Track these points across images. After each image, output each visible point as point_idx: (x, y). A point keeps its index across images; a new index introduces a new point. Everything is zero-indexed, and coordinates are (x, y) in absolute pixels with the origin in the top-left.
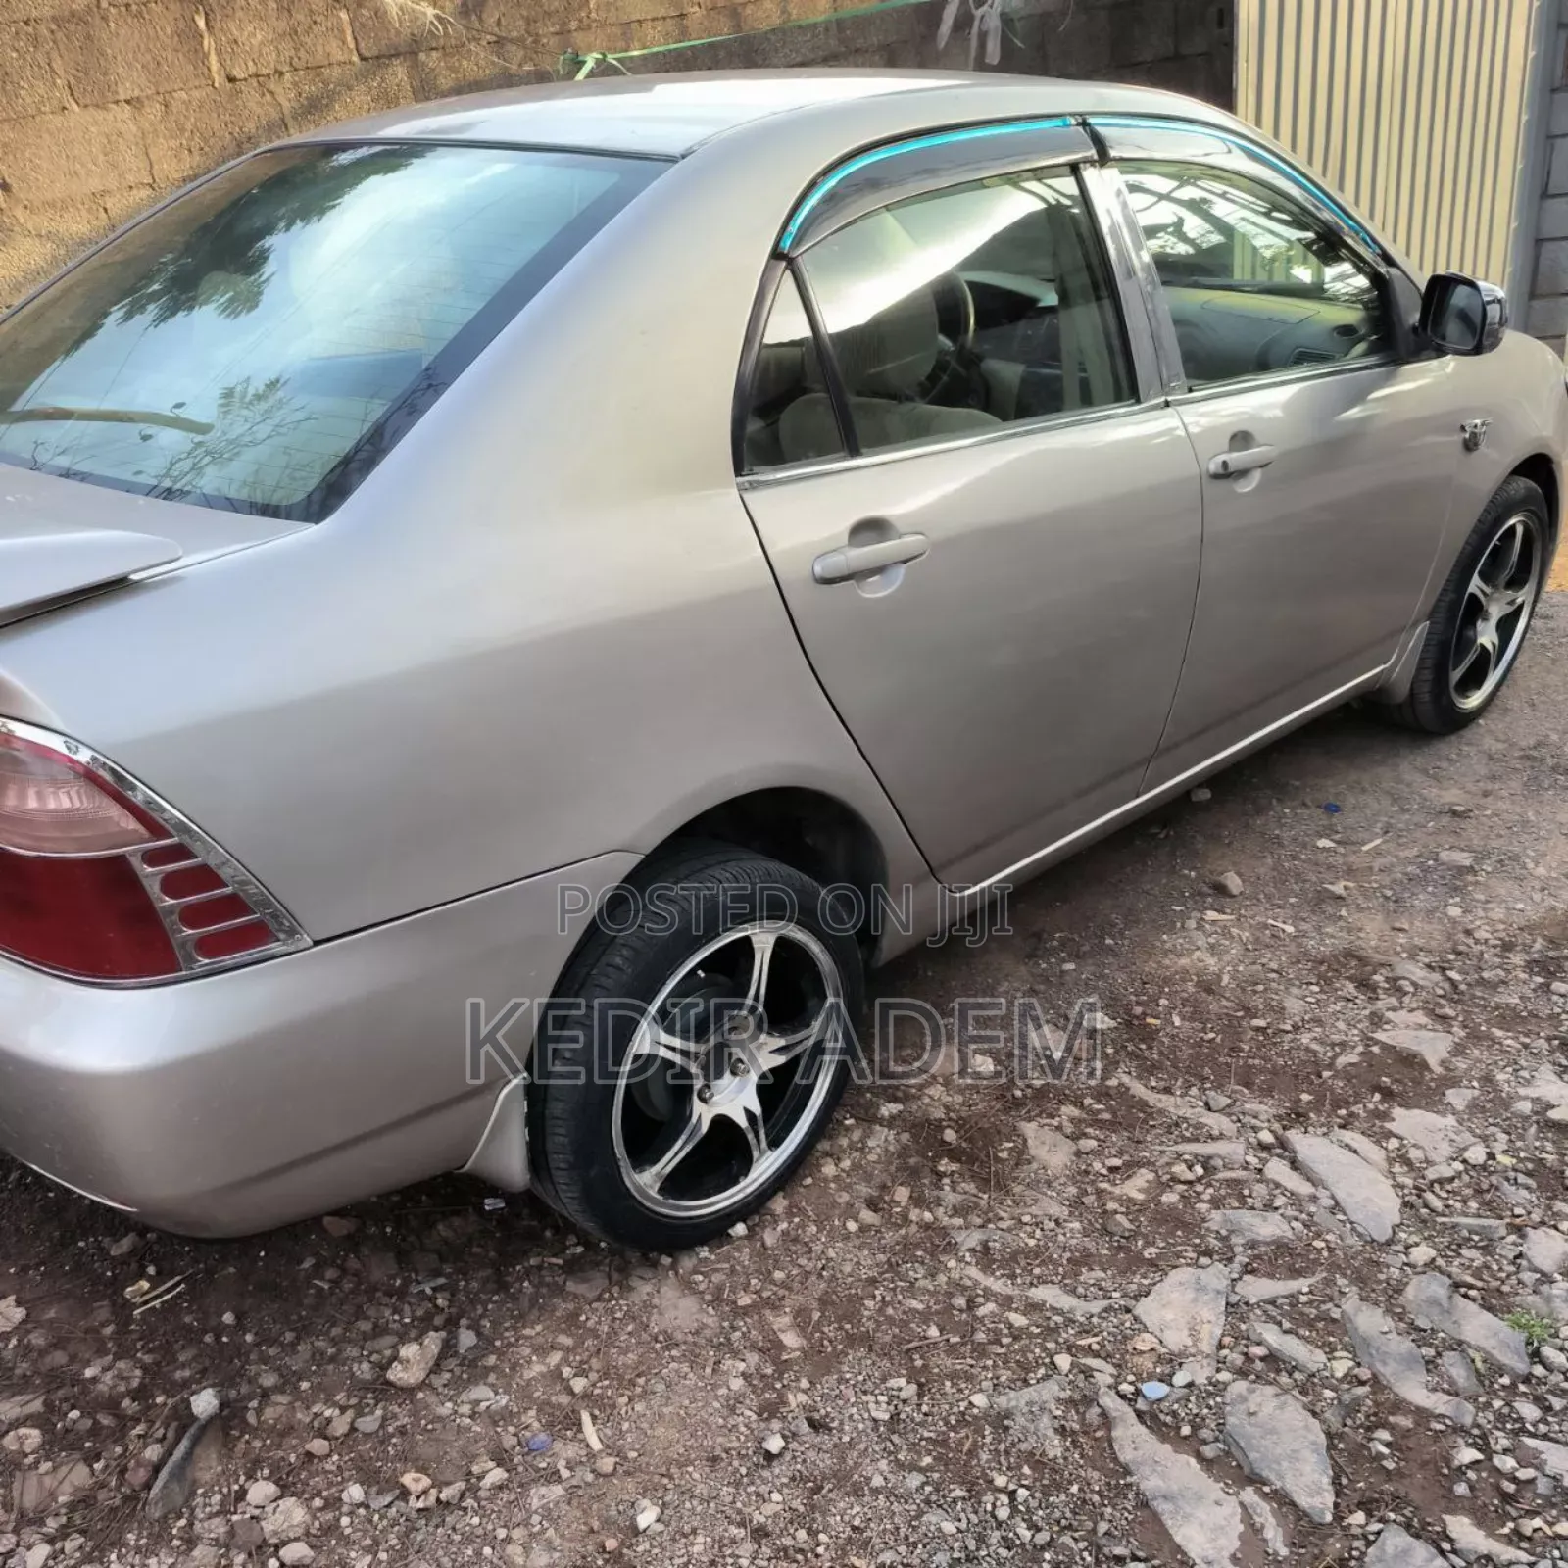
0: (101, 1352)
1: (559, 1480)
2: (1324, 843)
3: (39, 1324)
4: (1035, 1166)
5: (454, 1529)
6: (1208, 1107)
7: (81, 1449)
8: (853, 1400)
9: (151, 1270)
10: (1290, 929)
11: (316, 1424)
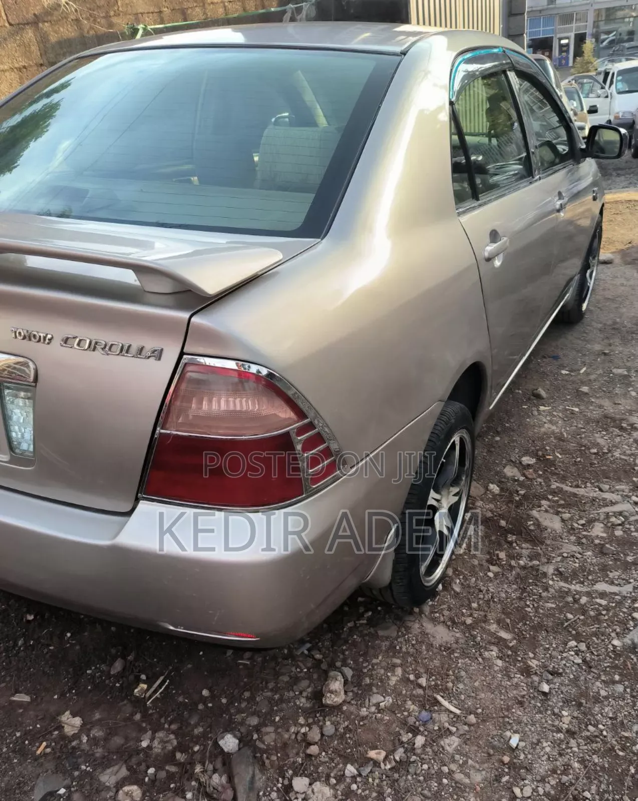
0: (143, 731)
1: (451, 733)
2: (564, 372)
3: (93, 724)
4: (549, 530)
5: (415, 774)
6: (601, 490)
7: (170, 789)
8: (560, 657)
9: (143, 677)
10: (577, 410)
11: (299, 738)
